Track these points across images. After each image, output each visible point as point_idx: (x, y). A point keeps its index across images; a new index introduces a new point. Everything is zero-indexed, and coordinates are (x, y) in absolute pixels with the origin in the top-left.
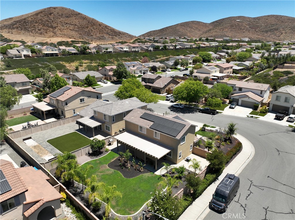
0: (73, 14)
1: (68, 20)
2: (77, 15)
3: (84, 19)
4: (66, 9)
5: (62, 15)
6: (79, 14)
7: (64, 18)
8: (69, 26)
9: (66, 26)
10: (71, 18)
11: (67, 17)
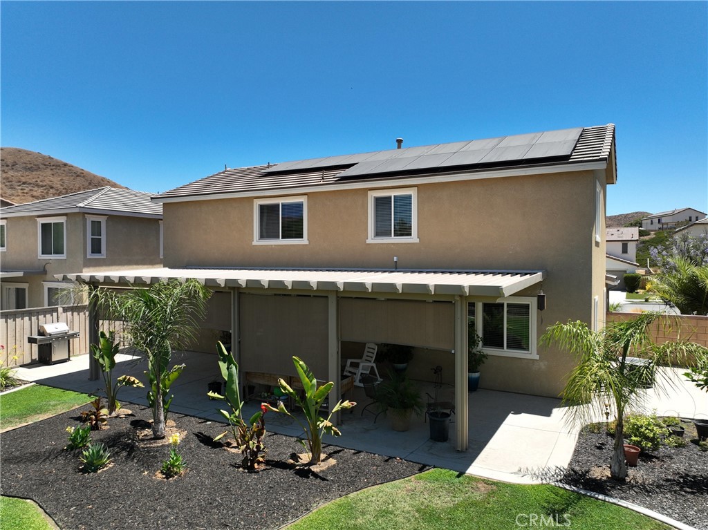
0: (47, 163)
1: (31, 177)
2: (59, 166)
3: (78, 176)
4: (28, 153)
5: (15, 164)
6: (65, 165)
7: (17, 171)
8: (30, 188)
9: (22, 189)
10: (38, 173)
11: (30, 169)
